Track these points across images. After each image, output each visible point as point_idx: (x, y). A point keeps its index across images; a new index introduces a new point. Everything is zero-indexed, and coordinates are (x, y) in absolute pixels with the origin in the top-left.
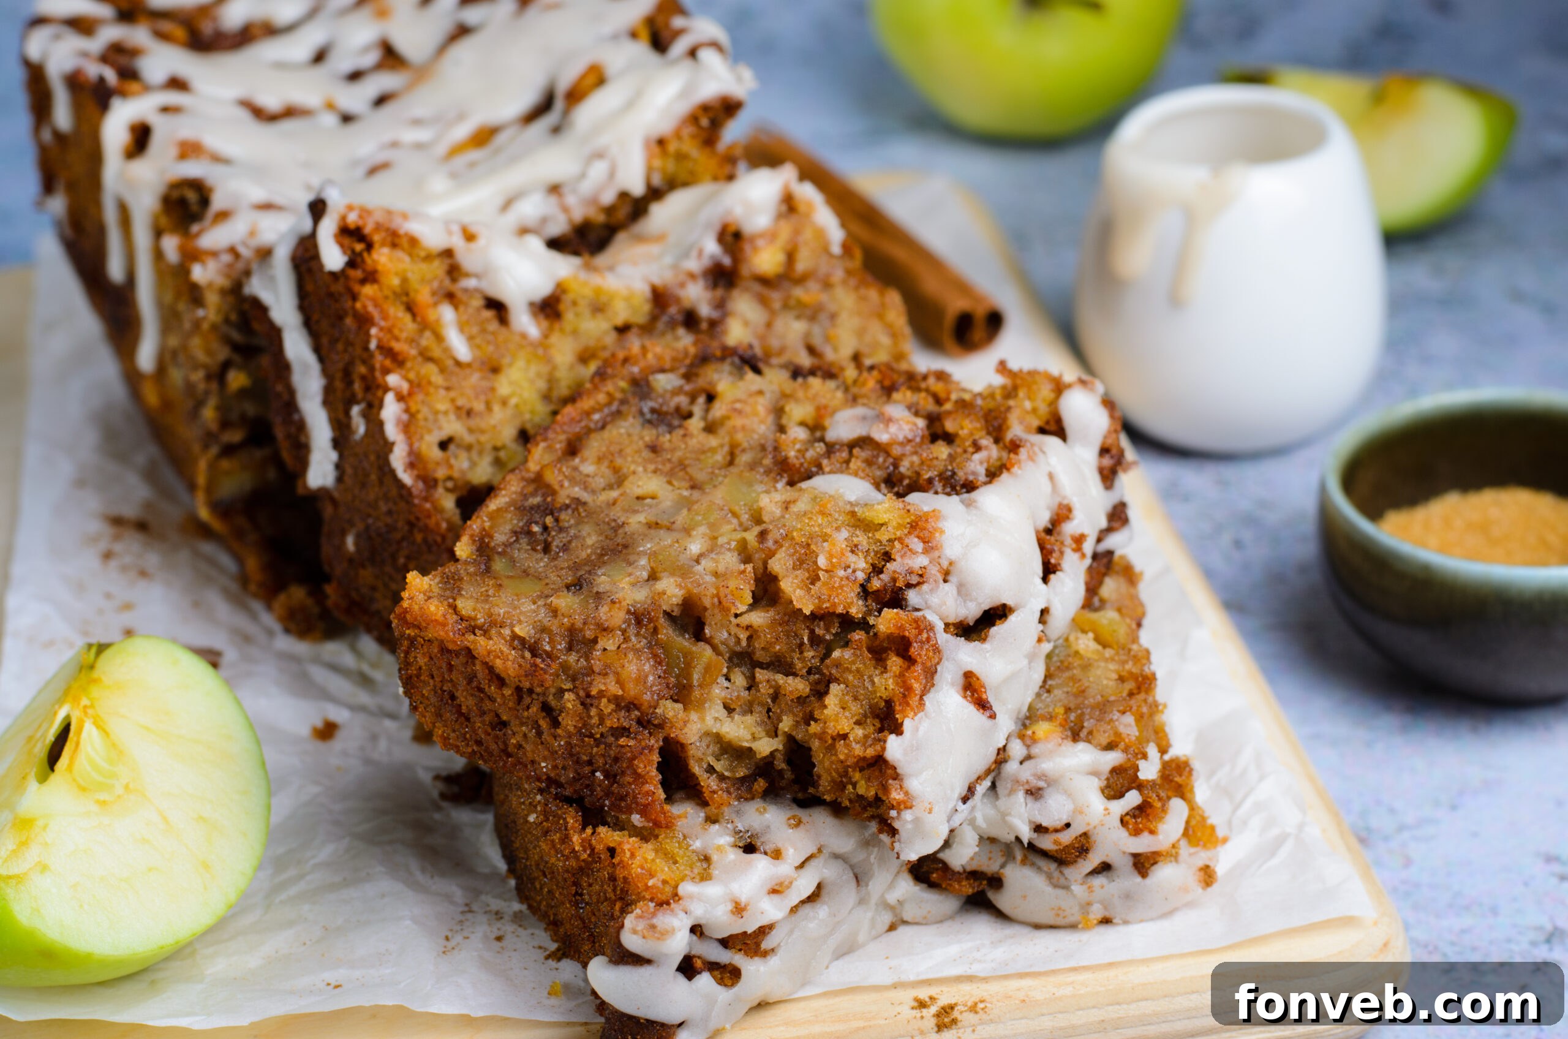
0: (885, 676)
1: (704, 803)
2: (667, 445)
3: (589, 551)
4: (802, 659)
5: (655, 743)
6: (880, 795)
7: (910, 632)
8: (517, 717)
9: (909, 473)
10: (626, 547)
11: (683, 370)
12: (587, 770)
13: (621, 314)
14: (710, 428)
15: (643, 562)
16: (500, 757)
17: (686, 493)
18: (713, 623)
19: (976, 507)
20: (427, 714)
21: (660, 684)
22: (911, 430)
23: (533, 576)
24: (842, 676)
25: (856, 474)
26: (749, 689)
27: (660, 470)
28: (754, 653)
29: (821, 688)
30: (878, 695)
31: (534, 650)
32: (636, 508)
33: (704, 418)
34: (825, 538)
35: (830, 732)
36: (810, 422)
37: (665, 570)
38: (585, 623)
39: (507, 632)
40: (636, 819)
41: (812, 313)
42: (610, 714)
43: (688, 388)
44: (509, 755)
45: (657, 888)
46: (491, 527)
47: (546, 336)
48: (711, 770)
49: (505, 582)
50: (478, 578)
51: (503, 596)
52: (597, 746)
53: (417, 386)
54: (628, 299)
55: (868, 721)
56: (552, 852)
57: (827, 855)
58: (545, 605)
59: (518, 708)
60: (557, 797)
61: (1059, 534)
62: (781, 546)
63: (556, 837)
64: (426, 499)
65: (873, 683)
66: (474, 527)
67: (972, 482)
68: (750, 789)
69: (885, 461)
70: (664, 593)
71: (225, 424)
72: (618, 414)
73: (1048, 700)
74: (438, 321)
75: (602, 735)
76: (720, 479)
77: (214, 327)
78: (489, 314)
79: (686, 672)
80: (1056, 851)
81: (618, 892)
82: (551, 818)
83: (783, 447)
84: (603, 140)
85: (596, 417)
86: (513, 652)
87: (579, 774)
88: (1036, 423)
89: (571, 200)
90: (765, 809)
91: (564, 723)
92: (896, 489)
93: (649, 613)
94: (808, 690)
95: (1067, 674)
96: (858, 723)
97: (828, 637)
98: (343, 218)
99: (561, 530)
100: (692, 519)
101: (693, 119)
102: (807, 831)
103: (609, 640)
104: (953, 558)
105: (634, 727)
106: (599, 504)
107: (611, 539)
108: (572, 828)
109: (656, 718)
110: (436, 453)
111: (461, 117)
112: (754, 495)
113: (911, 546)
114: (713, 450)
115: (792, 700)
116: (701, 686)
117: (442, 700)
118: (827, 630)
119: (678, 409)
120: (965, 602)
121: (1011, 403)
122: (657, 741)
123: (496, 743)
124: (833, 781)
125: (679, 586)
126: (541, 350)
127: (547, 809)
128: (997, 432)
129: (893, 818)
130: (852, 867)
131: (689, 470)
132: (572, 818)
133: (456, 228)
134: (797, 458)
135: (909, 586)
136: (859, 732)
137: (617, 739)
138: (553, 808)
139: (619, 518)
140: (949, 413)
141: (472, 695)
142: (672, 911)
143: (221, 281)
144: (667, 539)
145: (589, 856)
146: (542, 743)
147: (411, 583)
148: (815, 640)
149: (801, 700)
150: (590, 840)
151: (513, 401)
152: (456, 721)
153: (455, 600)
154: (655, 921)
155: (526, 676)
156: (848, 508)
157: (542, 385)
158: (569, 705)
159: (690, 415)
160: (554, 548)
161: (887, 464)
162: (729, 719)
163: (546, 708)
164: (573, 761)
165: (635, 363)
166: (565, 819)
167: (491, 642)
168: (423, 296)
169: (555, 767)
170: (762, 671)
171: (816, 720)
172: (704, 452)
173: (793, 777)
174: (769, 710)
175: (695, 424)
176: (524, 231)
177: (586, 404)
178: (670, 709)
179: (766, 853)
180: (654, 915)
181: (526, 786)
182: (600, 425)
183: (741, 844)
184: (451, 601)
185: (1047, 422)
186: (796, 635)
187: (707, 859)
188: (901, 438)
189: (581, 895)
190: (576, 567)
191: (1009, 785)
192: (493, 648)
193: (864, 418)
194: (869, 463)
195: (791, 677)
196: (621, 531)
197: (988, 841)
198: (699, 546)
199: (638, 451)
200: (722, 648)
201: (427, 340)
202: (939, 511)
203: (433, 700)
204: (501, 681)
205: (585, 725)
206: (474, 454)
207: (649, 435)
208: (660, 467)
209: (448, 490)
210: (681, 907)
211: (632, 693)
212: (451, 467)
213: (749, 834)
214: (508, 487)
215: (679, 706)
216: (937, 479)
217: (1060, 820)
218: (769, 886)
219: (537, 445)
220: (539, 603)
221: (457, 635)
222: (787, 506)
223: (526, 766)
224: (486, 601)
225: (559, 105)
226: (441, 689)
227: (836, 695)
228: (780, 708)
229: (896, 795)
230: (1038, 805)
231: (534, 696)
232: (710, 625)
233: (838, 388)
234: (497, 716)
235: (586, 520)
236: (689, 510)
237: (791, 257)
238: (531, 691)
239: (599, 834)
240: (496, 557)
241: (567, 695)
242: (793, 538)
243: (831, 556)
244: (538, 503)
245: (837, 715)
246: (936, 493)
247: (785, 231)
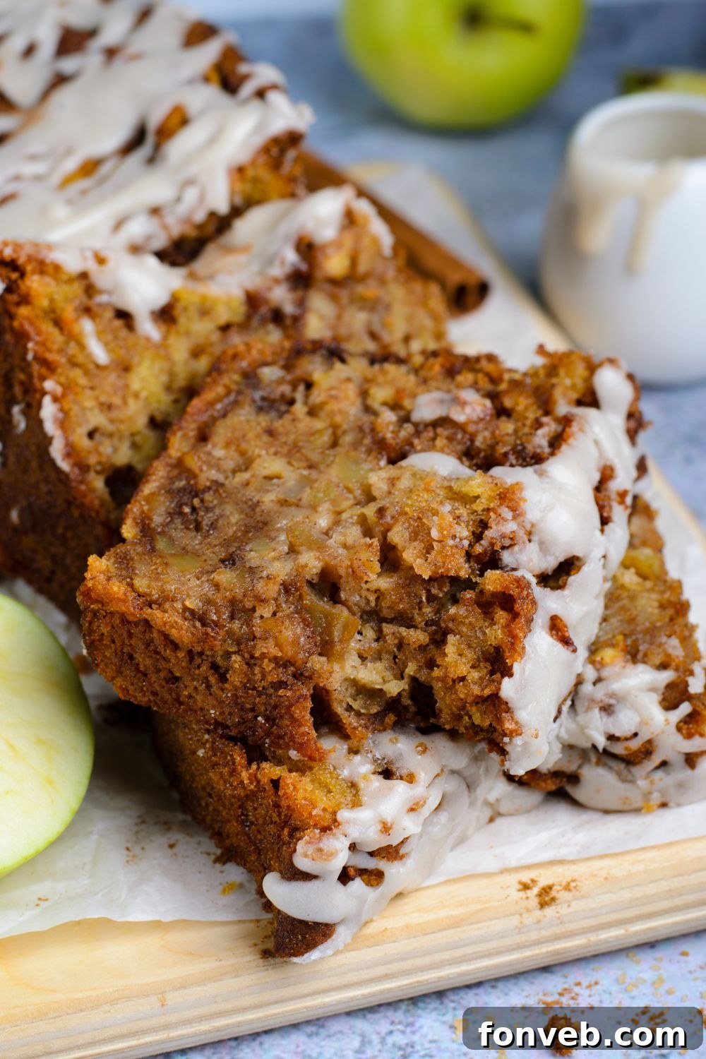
0: (495, 627)
1: (346, 737)
2: (281, 429)
3: (235, 528)
4: (422, 615)
5: (306, 691)
6: (494, 724)
7: (514, 591)
8: (189, 674)
9: (482, 447)
10: (265, 524)
11: (282, 362)
12: (250, 715)
13: (223, 316)
14: (312, 412)
15: (283, 537)
16: (173, 704)
17: (305, 472)
18: (347, 588)
19: (548, 477)
20: (108, 670)
21: (309, 643)
22: (483, 411)
23: (192, 553)
24: (457, 629)
25: (442, 451)
26: (377, 640)
27: (280, 452)
28: (381, 611)
29: (438, 637)
30: (489, 643)
31: (203, 620)
32: (267, 488)
33: (305, 403)
34: (436, 513)
35: (451, 676)
36: (391, 401)
37: (302, 545)
38: (244, 596)
39: (178, 605)
40: (293, 754)
41: (371, 305)
42: (271, 671)
43: (289, 377)
44: (181, 703)
45: (319, 816)
46: (149, 510)
47: (165, 338)
48: (349, 708)
49: (170, 560)
50: (147, 557)
51: (171, 573)
52: (259, 696)
53: (68, 387)
54: (228, 303)
55: (482, 664)
56: (221, 782)
57: (447, 772)
58: (208, 580)
59: (190, 666)
60: (222, 737)
61: (606, 490)
62: (397, 520)
63: (225, 771)
64: (82, 482)
65: (485, 634)
66: (135, 510)
67: (539, 454)
68: (382, 721)
69: (463, 438)
70: (306, 566)
72: (236, 403)
73: (608, 628)
74: (81, 334)
75: (264, 688)
76: (331, 458)
78: (118, 323)
79: (328, 629)
80: (627, 755)
81: (283, 817)
82: (218, 754)
83: (379, 429)
84: (192, 170)
85: (219, 406)
86: (186, 623)
87: (243, 719)
88: (575, 396)
89: (170, 220)
90: (396, 740)
91: (231, 679)
92: (475, 461)
93: (296, 584)
94: (427, 640)
95: (618, 605)
96: (473, 667)
97: (441, 595)
99: (208, 510)
100: (315, 496)
101: (266, 150)
102: (432, 755)
103: (265, 608)
104: (534, 521)
105: (291, 680)
106: (235, 485)
107: (252, 517)
108: (240, 764)
109: (307, 671)
110: (85, 443)
111: (69, 152)
112: (362, 472)
113: (504, 515)
114: (320, 432)
115: (415, 649)
116: (340, 641)
117: (122, 660)
118: (440, 589)
119: (283, 396)
120: (545, 556)
121: (554, 380)
122: (308, 690)
123: (170, 694)
124: (453, 714)
125: (318, 559)
126: (161, 349)
127: (215, 746)
128: (546, 406)
129: (506, 744)
130: (465, 779)
131: (304, 451)
132: (239, 757)
133: (89, 254)
134: (394, 439)
135: (503, 548)
136: (475, 675)
137: (276, 690)
138: (220, 746)
139: (254, 497)
140: (505, 392)
141: (149, 657)
142: (334, 835)
144: (299, 516)
145: (255, 787)
146: (211, 694)
147: (92, 565)
148: (431, 598)
149: (422, 648)
150: (256, 774)
151: (144, 394)
152: (135, 677)
153: (132, 579)
154: (321, 845)
155: (199, 642)
156: (446, 484)
157: (164, 378)
158: (237, 666)
159: (292, 402)
160: (205, 527)
161: (465, 440)
162: (363, 667)
163: (214, 667)
164: (238, 709)
165: (243, 359)
166: (232, 756)
167: (167, 615)
168: (69, 312)
169: (222, 713)
170: (388, 626)
171: (438, 666)
172: (312, 434)
173: (416, 710)
174: (395, 657)
175: (299, 409)
176: (135, 249)
177: (209, 395)
178: (317, 662)
179: (401, 778)
180: (320, 839)
181: (194, 726)
182: (222, 412)
183: (380, 770)
184: (128, 580)
185: (584, 395)
186: (416, 595)
187: (353, 785)
188: (475, 417)
189: (247, 815)
190: (226, 543)
191: (586, 704)
192: (168, 620)
193: (442, 402)
194: (450, 439)
195: (412, 629)
196: (258, 509)
197: (569, 748)
198: (326, 521)
199: (258, 436)
200: (355, 608)
201: (72, 349)
202: (522, 484)
203: (115, 660)
204: (175, 646)
205: (249, 681)
206: (115, 440)
207: (264, 420)
208: (279, 449)
209: (98, 473)
210: (341, 832)
211: (290, 654)
212: (100, 454)
213: (386, 761)
214: (156, 472)
215: (324, 659)
216: (511, 452)
217: (629, 731)
218: (408, 807)
219: (175, 434)
220: (203, 579)
221: (137, 610)
222: (393, 482)
223: (196, 712)
224: (157, 579)
225: (151, 139)
226: (121, 651)
227: (454, 645)
228: (404, 655)
229: (509, 726)
230: (611, 719)
231: (204, 657)
232: (345, 590)
233: (408, 373)
234: (171, 672)
235: (227, 500)
236: (311, 488)
237: (354, 261)
238: (201, 654)
239: (263, 769)
240: (158, 537)
241: (234, 657)
242: (406, 514)
243: (441, 530)
244: (184, 486)
245: (456, 662)
246: (512, 466)
247: (348, 240)
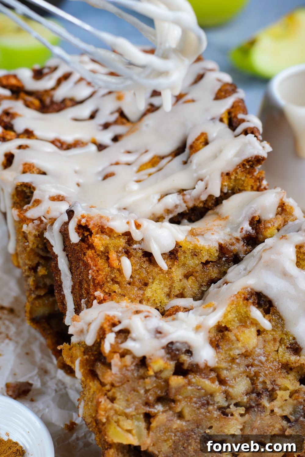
13: (205, 257)
47: (170, 268)
54: (209, 250)
71: (37, 287)
77: (32, 250)
78: (144, 259)
89: (188, 197)
98: (80, 221)
111: (147, 151)
126: (168, 274)
133: (132, 223)
143: (35, 232)
151: (153, 299)
201: (115, 274)
225: (187, 150)
247: (280, 219)
